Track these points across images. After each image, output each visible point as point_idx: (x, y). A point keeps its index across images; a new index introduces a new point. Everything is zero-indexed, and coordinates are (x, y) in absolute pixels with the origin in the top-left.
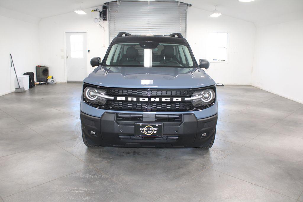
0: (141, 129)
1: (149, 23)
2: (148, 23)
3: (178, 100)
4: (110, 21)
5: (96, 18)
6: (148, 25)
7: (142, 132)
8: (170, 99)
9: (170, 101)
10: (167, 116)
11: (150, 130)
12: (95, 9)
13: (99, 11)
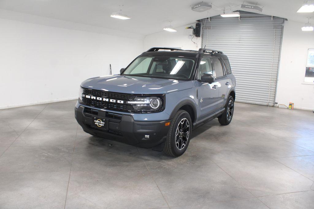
0: (95, 121)
1: (241, 39)
2: (239, 39)
3: (120, 102)
4: (202, 37)
5: (190, 35)
6: (239, 42)
7: (95, 123)
8: (115, 100)
9: (115, 102)
10: (113, 114)
11: (100, 123)
12: (190, 26)
13: (193, 28)
